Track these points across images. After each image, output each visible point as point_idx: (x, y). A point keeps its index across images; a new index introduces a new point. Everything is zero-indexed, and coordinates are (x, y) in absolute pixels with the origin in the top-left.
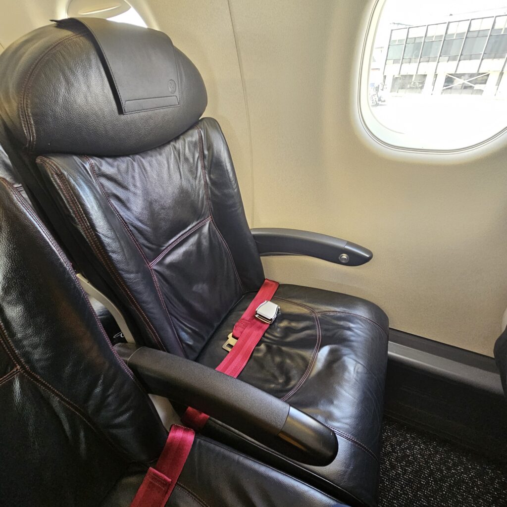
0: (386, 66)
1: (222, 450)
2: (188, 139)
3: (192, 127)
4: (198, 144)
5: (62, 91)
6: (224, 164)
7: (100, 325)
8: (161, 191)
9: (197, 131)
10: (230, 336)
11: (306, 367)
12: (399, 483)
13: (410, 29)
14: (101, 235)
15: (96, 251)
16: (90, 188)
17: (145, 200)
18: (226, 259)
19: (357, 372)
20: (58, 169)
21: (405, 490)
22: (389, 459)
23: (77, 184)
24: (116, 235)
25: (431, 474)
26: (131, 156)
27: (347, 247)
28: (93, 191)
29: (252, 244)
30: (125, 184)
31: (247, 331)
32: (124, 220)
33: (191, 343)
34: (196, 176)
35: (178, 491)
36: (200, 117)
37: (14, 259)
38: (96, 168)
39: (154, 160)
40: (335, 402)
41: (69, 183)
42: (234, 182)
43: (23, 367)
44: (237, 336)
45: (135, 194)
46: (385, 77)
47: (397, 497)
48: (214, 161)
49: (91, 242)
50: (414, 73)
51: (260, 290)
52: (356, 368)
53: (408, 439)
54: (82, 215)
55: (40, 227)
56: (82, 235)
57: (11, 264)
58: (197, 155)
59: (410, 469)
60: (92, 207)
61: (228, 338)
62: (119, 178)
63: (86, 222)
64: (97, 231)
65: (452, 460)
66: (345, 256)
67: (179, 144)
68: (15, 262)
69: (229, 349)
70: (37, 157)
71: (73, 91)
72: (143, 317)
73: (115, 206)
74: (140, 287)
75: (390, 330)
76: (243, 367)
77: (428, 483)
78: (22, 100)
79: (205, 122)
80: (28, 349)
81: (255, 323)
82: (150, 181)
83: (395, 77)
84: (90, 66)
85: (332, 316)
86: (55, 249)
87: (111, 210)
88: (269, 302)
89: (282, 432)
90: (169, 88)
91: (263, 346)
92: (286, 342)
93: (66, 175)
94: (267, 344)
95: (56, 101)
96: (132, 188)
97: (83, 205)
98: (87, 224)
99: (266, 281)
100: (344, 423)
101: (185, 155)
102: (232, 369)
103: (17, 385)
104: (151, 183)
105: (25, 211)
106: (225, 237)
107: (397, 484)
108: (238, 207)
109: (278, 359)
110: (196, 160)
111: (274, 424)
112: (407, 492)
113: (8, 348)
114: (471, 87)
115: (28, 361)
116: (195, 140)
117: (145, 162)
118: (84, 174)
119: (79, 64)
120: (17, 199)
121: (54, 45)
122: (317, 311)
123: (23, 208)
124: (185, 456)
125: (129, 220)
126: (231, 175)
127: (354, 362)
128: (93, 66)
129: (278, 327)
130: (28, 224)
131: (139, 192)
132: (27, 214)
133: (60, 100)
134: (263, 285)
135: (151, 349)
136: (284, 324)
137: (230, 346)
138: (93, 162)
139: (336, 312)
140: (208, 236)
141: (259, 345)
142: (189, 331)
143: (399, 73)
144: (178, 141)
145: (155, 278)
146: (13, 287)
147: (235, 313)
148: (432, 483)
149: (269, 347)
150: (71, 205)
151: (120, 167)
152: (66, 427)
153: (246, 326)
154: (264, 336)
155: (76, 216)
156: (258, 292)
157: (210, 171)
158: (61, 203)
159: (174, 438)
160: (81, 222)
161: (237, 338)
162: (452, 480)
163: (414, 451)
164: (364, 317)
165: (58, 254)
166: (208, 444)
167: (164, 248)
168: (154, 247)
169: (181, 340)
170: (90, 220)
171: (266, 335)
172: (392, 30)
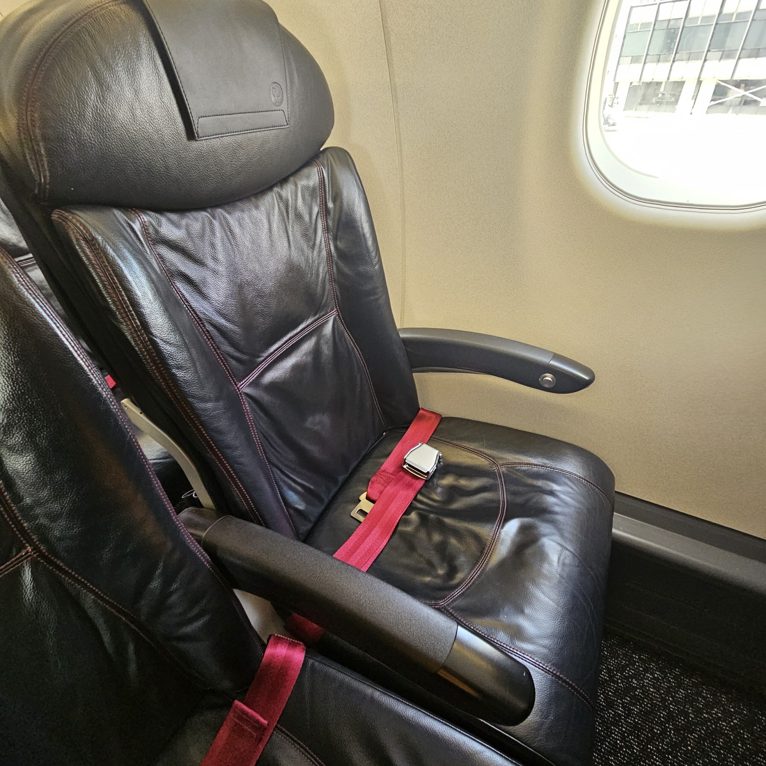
0: (620, 67)
1: (347, 679)
2: (302, 183)
3: (308, 163)
4: (318, 192)
5: (92, 98)
6: (359, 224)
7: (157, 484)
8: (257, 267)
9: (316, 169)
10: (363, 497)
11: (482, 552)
12: (619, 729)
13: (661, 5)
14: (158, 341)
15: (151, 367)
16: (140, 262)
17: (231, 282)
18: (358, 377)
19: (564, 564)
20: (87, 231)
21: (628, 741)
22: (604, 692)
23: (118, 256)
24: (184, 340)
25: (670, 717)
26: (209, 210)
27: (554, 363)
28: (144, 268)
29: (400, 353)
30: (200, 255)
31: (390, 489)
32: (197, 316)
33: (301, 506)
34: (314, 244)
35: (278, 738)
36: (321, 147)
37: (17, 379)
38: (151, 230)
39: (246, 216)
40: (527, 611)
41: (106, 255)
42: (374, 254)
43: (36, 548)
44: (374, 498)
45: (215, 272)
46: (617, 84)
47: (615, 751)
48: (343, 218)
49: (142, 352)
50: (664, 79)
51: (411, 425)
52: (562, 558)
53: (635, 662)
54: (128, 307)
55: (58, 327)
56: (127, 339)
57: (12, 388)
58: (316, 210)
59: (637, 708)
60: (144, 294)
61: (360, 501)
62: (189, 246)
63: (134, 319)
64: (152, 334)
65: (705, 698)
66: (549, 377)
67: (287, 191)
68: (17, 384)
69: (361, 518)
70: (53, 211)
71: (111, 99)
72: (227, 470)
73: (183, 292)
74: (223, 423)
75: (617, 495)
76: (382, 547)
77: (664, 731)
78: (24, 112)
79: (330, 155)
80: (43, 521)
81: (403, 477)
82: (239, 251)
83: (633, 84)
84: (139, 57)
85: (524, 471)
86: (83, 364)
87: (176, 298)
88: (425, 446)
89: (445, 668)
90: (272, 95)
91: (413, 516)
92: (449, 510)
93: (100, 241)
94: (421, 512)
95: (82, 116)
96: (210, 262)
97: (129, 291)
98: (136, 323)
99: (421, 411)
100: (540, 645)
101: (296, 208)
102: (366, 550)
103: (27, 576)
104: (241, 254)
105: (33, 301)
106: (357, 340)
107: (615, 731)
108: (380, 295)
109: (437, 538)
110: (314, 217)
111: (431, 654)
112: (632, 743)
113: (11, 519)
114: (755, 101)
115: (44, 540)
116: (314, 185)
117: (232, 220)
118: (129, 239)
119: (119, 51)
120: (19, 281)
121: (77, 18)
122: (501, 462)
123: (29, 296)
124: (290, 686)
125: (205, 314)
126: (370, 242)
127: (559, 548)
128: (143, 56)
129: (438, 486)
130: (37, 321)
131: (221, 269)
132: (37, 305)
133: (89, 114)
134: (416, 417)
135: (239, 520)
136: (448, 481)
137: (362, 512)
138: (146, 220)
139: (532, 464)
140: (331, 339)
141: (407, 512)
142: (299, 488)
143: (640, 79)
144: (285, 186)
145: (247, 406)
146: (15, 424)
147: (370, 460)
148: (670, 732)
149: (423, 519)
150: (110, 291)
151: (191, 228)
152: (106, 638)
153: (388, 483)
154: (415, 499)
155: (117, 309)
156: (408, 428)
157: (336, 235)
158: (93, 287)
159: (272, 655)
160: (126, 319)
161: (373, 502)
162: (703, 729)
163: (644, 682)
164: (575, 475)
165: (88, 371)
166: (326, 668)
167: (262, 359)
168: (245, 357)
169: (287, 504)
170: (141, 316)
171: (419, 497)
172: (632, 8)
